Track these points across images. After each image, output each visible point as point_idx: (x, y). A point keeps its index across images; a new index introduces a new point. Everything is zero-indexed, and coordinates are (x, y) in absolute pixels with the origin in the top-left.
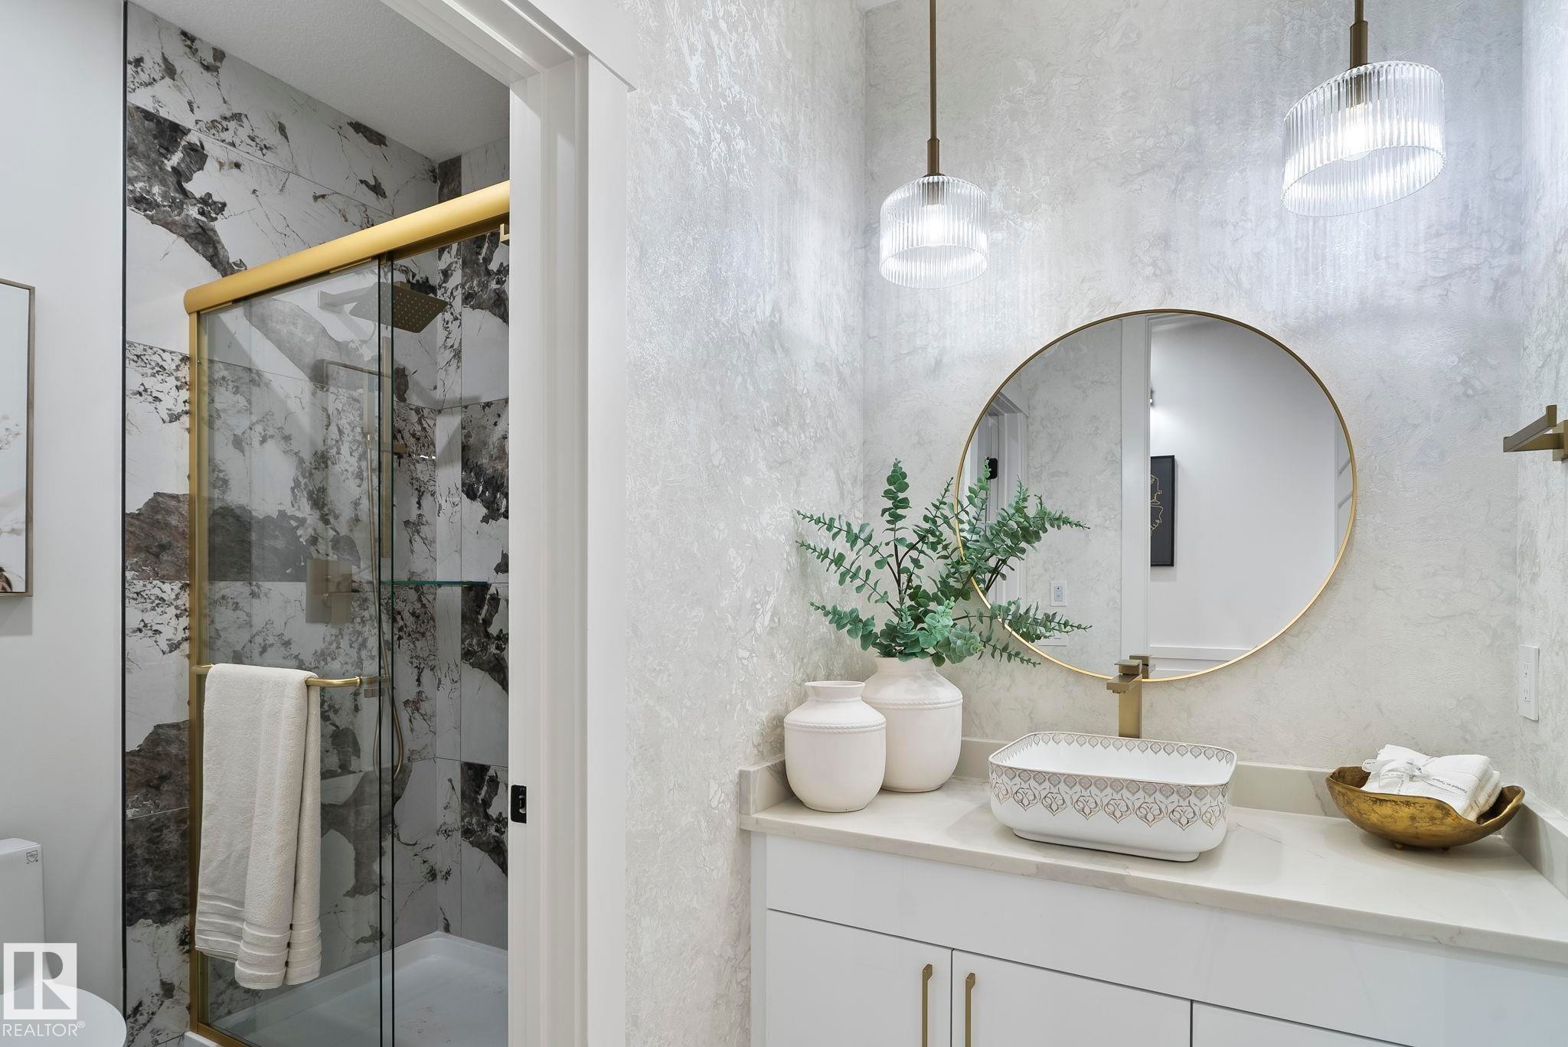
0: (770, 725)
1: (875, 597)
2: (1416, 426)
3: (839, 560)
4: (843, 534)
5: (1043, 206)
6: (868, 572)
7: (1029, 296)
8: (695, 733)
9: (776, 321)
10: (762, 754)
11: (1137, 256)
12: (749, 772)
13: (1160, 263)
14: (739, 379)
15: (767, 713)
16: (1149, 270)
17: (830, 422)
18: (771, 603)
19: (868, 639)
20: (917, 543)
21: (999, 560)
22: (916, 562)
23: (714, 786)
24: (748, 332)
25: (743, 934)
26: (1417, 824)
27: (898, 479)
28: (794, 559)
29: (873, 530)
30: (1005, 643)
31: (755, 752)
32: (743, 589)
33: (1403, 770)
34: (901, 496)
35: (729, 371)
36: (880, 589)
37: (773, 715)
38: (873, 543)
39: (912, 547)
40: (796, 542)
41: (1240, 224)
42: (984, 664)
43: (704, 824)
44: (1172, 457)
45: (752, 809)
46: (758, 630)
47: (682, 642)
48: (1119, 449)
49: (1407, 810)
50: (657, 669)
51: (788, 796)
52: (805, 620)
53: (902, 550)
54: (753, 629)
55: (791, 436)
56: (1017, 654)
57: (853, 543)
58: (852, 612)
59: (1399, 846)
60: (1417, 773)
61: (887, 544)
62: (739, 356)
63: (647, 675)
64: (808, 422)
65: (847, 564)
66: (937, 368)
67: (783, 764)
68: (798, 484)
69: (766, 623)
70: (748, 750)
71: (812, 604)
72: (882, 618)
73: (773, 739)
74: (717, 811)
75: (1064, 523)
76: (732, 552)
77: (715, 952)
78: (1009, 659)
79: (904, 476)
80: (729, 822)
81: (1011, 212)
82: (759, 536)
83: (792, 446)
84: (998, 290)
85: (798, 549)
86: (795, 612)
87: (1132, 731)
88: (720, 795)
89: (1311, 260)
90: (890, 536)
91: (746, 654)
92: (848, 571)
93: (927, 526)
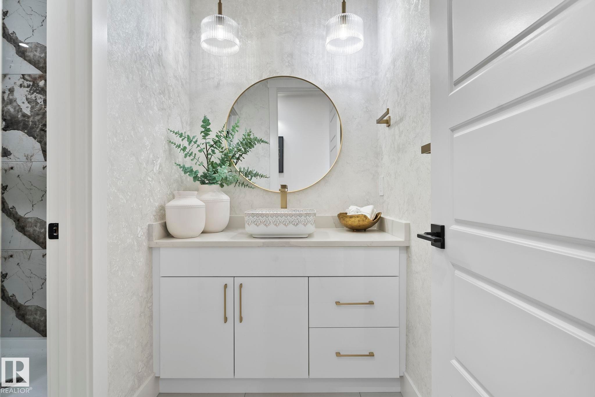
0: (159, 208)
1: (198, 163)
2: (356, 119)
3: (184, 149)
4: (186, 139)
5: (254, 37)
6: (195, 154)
7: (250, 66)
8: (132, 207)
9: (160, 54)
10: (156, 219)
11: (283, 59)
12: (153, 224)
13: (290, 62)
14: (148, 72)
15: (158, 204)
16: (287, 64)
17: (179, 99)
18: (159, 161)
19: (196, 178)
20: (214, 144)
21: (240, 155)
22: (213, 151)
23: (139, 229)
24: (151, 55)
25: (150, 288)
26: (360, 222)
27: (206, 122)
28: (167, 147)
29: (197, 139)
30: (243, 182)
31: (154, 218)
32: (149, 154)
33: (355, 211)
34: (208, 127)
35: (144, 68)
36: (200, 160)
37: (160, 205)
38: (198, 143)
39: (212, 146)
40: (168, 140)
41: (312, 54)
42: (236, 190)
43: (136, 243)
44: (283, 137)
45: (154, 239)
46: (155, 171)
47: (127, 169)
48: (269, 131)
49: (357, 218)
50: (118, 178)
51: (168, 235)
52: (171, 171)
53: (208, 147)
54: (153, 170)
55: (165, 100)
56: (247, 185)
57: (190, 142)
58: (191, 167)
59: (355, 231)
60: (359, 211)
61: (203, 144)
62: (148, 63)
63: (114, 179)
64: (171, 96)
65: (187, 150)
66: (218, 86)
67: (165, 223)
68: (168, 119)
69: (157, 169)
70: (151, 217)
71: (175, 163)
72: (201, 171)
73: (160, 214)
74: (140, 239)
75: (262, 142)
76: (145, 138)
77: (140, 295)
78: (245, 187)
79: (209, 120)
80: (145, 244)
81: (244, 36)
82: (155, 135)
83: (166, 104)
84: (239, 62)
85: (168, 143)
86: (167, 167)
87: (284, 207)
88: (141, 232)
89: (330, 68)
90: (204, 141)
91: (150, 179)
92: (188, 153)
93: (217, 139)
